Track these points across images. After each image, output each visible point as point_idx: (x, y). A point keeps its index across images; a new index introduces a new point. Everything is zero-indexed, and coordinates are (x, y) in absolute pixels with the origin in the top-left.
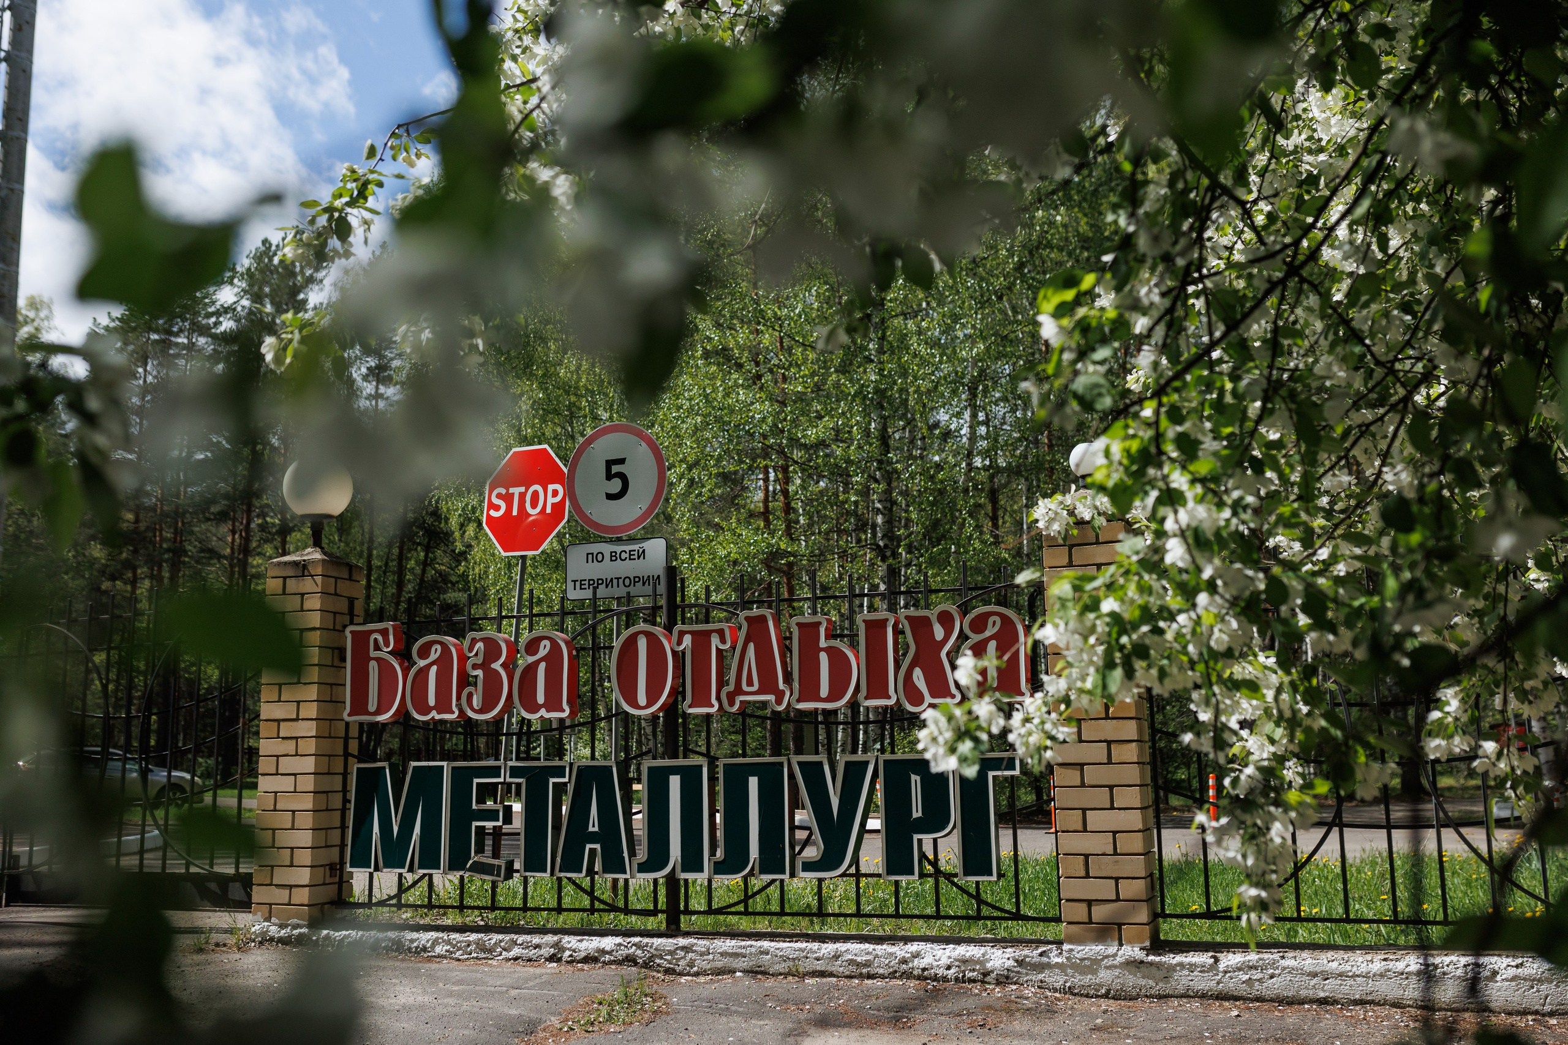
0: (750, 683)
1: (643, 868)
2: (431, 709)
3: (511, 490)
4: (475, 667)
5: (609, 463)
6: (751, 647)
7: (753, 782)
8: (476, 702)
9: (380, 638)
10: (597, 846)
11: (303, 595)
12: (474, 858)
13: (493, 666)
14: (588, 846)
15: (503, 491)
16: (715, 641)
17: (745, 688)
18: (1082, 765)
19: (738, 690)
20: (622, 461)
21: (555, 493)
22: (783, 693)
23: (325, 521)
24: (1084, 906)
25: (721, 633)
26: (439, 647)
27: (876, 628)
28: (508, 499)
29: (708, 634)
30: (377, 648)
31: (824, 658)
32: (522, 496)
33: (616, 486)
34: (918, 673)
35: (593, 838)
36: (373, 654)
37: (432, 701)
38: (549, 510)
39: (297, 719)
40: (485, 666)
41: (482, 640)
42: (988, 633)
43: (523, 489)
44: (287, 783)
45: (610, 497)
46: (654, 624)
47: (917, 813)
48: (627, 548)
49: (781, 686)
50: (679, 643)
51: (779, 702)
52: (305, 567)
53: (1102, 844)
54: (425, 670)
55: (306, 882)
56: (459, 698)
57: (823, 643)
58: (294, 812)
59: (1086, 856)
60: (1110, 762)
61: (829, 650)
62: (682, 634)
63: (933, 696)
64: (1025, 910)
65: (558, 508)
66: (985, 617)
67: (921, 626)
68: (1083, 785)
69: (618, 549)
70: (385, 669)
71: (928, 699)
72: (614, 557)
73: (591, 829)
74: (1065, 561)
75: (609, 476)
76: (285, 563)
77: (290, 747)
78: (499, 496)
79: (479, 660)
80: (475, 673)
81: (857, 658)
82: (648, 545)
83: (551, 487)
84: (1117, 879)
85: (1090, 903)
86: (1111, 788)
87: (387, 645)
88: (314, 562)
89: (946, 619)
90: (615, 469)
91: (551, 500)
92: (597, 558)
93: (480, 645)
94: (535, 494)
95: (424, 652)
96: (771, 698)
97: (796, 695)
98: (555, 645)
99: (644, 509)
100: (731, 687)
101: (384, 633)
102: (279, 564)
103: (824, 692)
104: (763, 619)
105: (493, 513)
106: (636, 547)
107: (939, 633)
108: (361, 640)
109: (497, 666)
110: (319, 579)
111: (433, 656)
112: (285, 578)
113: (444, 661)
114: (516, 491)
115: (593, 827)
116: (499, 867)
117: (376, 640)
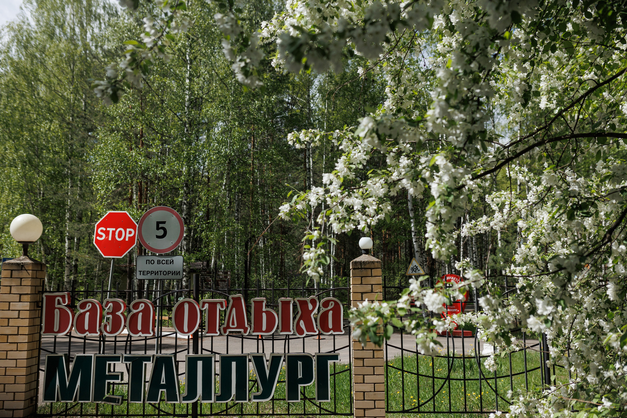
0: (233, 324)
1: (185, 399)
2: (86, 331)
3: (108, 229)
4: (108, 313)
5: (158, 223)
6: (234, 310)
7: (234, 364)
8: (108, 329)
9: (61, 299)
10: (165, 390)
11: (21, 278)
12: (106, 395)
13: (117, 313)
14: (161, 390)
15: (104, 229)
16: (219, 307)
17: (231, 326)
18: (364, 359)
19: (228, 327)
20: (164, 223)
21: (130, 233)
22: (247, 328)
23: (30, 244)
24: (363, 411)
25: (221, 303)
26: (90, 304)
27: (286, 304)
28: (107, 233)
29: (215, 304)
30: (59, 303)
31: (264, 315)
32: (114, 233)
33: (161, 232)
34: (302, 322)
35: (163, 387)
36: (57, 306)
37: (86, 327)
38: (127, 239)
39: (18, 334)
40: (113, 313)
41: (112, 302)
42: (329, 308)
43: (114, 229)
44: (12, 363)
45: (158, 237)
46: (190, 298)
47: (300, 376)
48: (165, 259)
49: (246, 325)
50: (203, 307)
51: (245, 332)
52: (22, 266)
53: (370, 388)
54: (83, 315)
55: (22, 407)
56: (100, 326)
57: (264, 309)
58: (15, 376)
59: (364, 392)
60: (374, 358)
61: (267, 312)
62: (204, 303)
63: (307, 331)
64: (338, 411)
65: (132, 239)
66: (328, 301)
67: (304, 304)
68: (364, 366)
69: (161, 259)
70: (63, 312)
71: (306, 333)
72: (159, 262)
73: (162, 383)
74: (360, 282)
75: (158, 228)
76: (12, 264)
77: (14, 347)
78: (102, 231)
79: (111, 311)
80: (108, 316)
81: (278, 315)
82: (175, 258)
83: (128, 230)
84: (375, 401)
85: (365, 409)
86: (374, 367)
87: (64, 302)
88: (27, 264)
89: (313, 302)
90: (161, 225)
91: (128, 235)
92: (151, 262)
93: (111, 304)
94: (120, 233)
95: (83, 306)
96: (242, 330)
97: (252, 329)
98: (146, 305)
99: (174, 243)
100: (225, 326)
101: (63, 297)
102: (9, 264)
103: (264, 328)
104: (239, 299)
105: (98, 238)
106: (169, 259)
107: (310, 307)
108: (51, 300)
109: (119, 313)
110: (30, 272)
111: (87, 308)
112: (12, 270)
113: (93, 311)
114: (111, 230)
115: (163, 382)
116: (119, 399)
117: (58, 300)
